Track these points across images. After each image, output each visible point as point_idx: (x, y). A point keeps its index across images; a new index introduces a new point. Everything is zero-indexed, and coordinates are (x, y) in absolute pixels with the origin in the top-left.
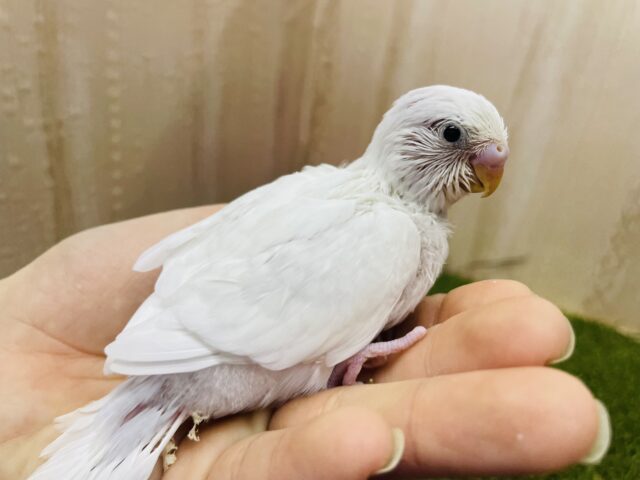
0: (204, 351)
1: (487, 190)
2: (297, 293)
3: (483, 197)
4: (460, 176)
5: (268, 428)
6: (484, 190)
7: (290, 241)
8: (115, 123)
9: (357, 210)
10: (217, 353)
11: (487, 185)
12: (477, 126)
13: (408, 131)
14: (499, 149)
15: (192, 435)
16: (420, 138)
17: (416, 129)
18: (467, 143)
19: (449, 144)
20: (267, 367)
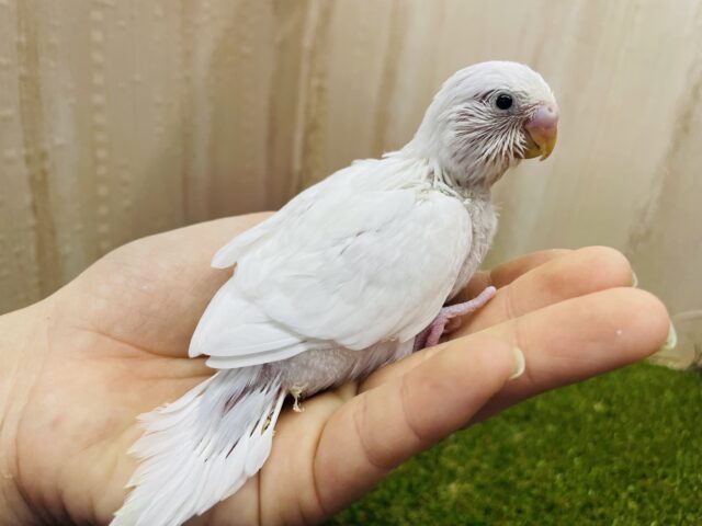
0: (294, 340)
1: (545, 153)
2: (372, 281)
3: (541, 160)
4: (515, 145)
5: (357, 393)
6: (542, 153)
7: (359, 234)
8: (101, 154)
9: (417, 200)
10: (305, 341)
11: (543, 146)
12: (525, 90)
13: (461, 107)
14: (550, 110)
15: (296, 408)
16: (471, 112)
17: (468, 105)
18: (519, 108)
19: (503, 111)
20: (352, 348)
